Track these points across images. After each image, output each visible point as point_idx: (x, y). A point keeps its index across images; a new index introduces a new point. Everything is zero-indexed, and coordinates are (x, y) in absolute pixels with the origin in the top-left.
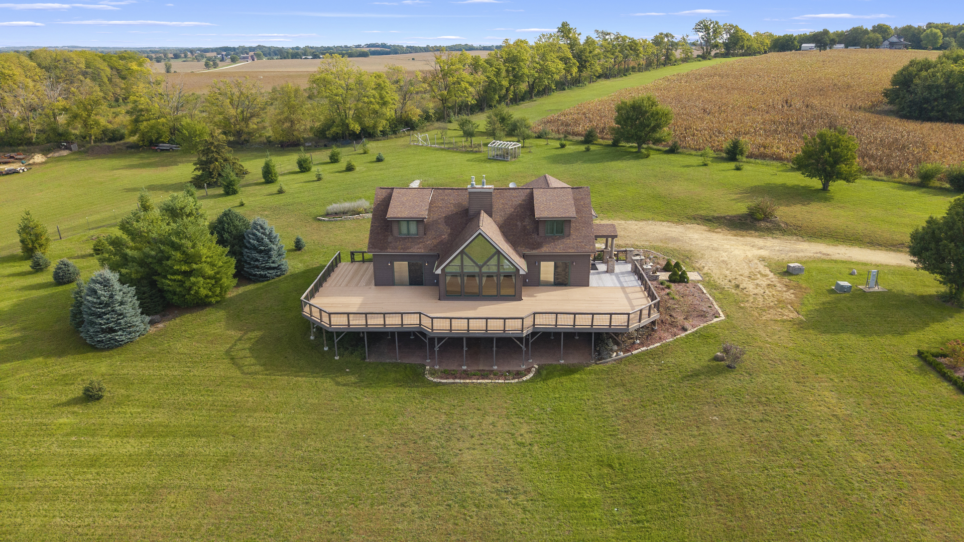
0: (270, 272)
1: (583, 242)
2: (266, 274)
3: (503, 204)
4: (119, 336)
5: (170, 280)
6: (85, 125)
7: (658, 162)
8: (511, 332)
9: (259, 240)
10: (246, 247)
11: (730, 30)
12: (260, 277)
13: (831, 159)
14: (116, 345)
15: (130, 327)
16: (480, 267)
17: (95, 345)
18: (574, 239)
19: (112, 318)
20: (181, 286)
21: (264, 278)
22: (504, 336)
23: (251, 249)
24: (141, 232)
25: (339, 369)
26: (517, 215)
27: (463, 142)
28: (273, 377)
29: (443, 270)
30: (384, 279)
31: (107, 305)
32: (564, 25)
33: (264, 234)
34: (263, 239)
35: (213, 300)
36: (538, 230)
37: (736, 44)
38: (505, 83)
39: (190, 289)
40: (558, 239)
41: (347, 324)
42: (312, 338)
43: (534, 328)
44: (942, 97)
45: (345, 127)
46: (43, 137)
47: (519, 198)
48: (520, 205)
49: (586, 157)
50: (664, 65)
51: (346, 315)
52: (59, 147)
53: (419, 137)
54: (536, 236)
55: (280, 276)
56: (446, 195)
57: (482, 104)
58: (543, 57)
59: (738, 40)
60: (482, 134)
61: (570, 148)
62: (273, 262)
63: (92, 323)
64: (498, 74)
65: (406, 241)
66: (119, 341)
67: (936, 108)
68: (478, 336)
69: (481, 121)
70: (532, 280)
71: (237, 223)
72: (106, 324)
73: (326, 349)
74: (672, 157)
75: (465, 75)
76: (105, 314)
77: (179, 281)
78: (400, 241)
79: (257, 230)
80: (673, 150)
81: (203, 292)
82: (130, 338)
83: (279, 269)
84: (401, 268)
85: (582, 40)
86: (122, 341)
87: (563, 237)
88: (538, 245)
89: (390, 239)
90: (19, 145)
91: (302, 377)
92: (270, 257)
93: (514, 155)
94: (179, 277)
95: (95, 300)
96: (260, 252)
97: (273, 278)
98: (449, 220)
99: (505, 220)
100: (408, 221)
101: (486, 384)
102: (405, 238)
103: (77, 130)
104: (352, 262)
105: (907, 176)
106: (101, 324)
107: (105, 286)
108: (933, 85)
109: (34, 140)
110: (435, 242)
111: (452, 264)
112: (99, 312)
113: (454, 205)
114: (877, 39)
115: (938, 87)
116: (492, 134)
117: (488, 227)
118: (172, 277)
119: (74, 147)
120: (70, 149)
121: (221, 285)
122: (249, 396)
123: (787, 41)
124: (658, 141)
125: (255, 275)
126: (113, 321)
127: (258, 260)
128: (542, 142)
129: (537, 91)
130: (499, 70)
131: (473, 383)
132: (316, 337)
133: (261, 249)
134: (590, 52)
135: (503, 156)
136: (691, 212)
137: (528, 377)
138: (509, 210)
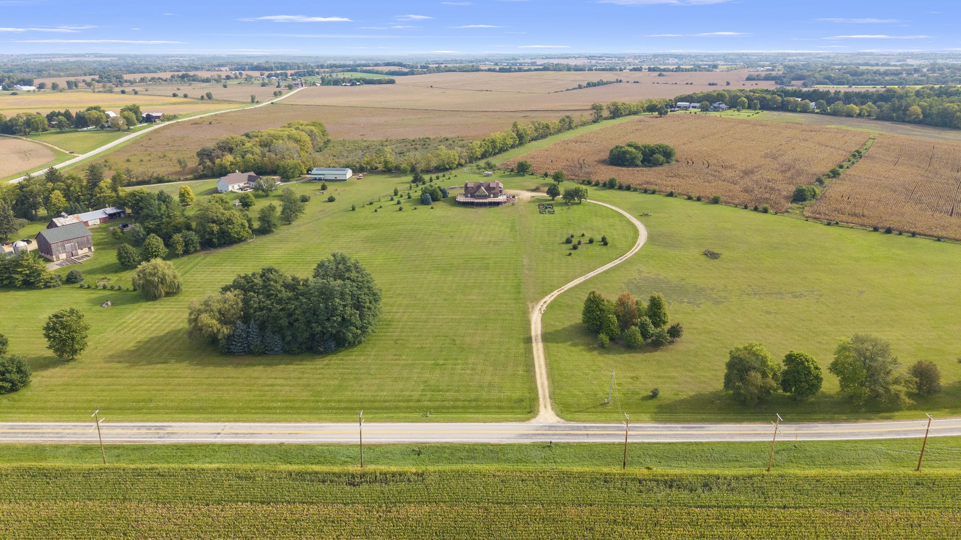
3: (485, 185)
7: (527, 177)
16: (481, 193)
27: (478, 171)
30: (467, 197)
32: (516, 122)
38: (491, 150)
40: (494, 190)
43: (489, 202)
45: (445, 166)
47: (488, 184)
49: (510, 176)
50: (568, 130)
53: (465, 169)
54: (491, 190)
57: (484, 156)
58: (505, 139)
60: (483, 168)
61: (507, 173)
64: (488, 147)
69: (482, 163)
70: (489, 197)
74: (532, 176)
75: (477, 149)
80: (532, 174)
84: (469, 195)
93: (491, 175)
99: (486, 188)
110: (474, 191)
111: (477, 194)
114: (706, 105)
116: (485, 168)
117: (483, 188)
123: (653, 107)
124: (527, 172)
128: (499, 171)
129: (502, 150)
135: (488, 175)
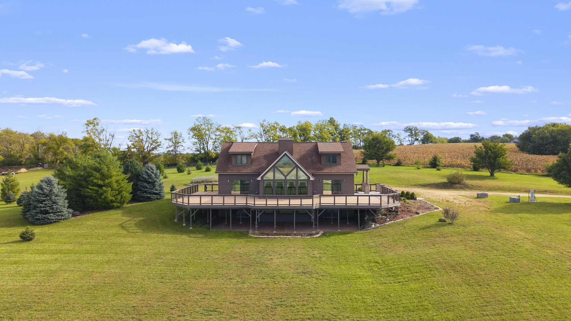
0: (154, 196)
1: (349, 167)
2: (150, 197)
3: (299, 149)
4: (52, 216)
5: (90, 189)
6: (55, 154)
7: (390, 168)
8: (305, 206)
9: (149, 176)
10: (141, 181)
11: (423, 133)
12: (146, 199)
13: (493, 155)
14: (48, 222)
15: (59, 212)
16: (286, 176)
17: (34, 222)
18: (343, 166)
19: (49, 204)
20: (97, 193)
21: (149, 199)
22: (301, 208)
23: (143, 181)
24: (77, 164)
25: (192, 232)
26: (308, 155)
28: (147, 234)
29: (262, 178)
31: (47, 196)
32: (331, 119)
33: (153, 173)
34: (151, 175)
35: (115, 204)
36: (321, 162)
37: (428, 140)
39: (102, 194)
40: (333, 166)
41: (199, 203)
42: (176, 220)
43: (320, 205)
44: (550, 143)
45: (206, 155)
46: (28, 162)
47: (309, 147)
48: (310, 150)
51: (199, 197)
52: (37, 165)
54: (320, 165)
55: (159, 199)
56: (265, 145)
59: (429, 138)
62: (156, 190)
63: (35, 207)
65: (240, 167)
66: (50, 220)
67: (548, 149)
68: (284, 208)
70: (318, 192)
71: (137, 167)
72: (44, 207)
73: (184, 225)
74: (398, 168)
76: (44, 201)
77: (95, 190)
78: (236, 167)
79: (149, 170)
80: (398, 164)
81: (110, 198)
82: (58, 219)
83: (159, 195)
85: (341, 127)
86: (52, 220)
87: (337, 165)
88: (322, 169)
89: (230, 166)
90: (14, 165)
91: (167, 234)
92: (154, 187)
94: (96, 188)
95: (40, 192)
96: (149, 183)
97: (155, 200)
98: (266, 157)
99: (301, 157)
100: (242, 154)
101: (289, 238)
102: (239, 166)
103: (50, 157)
104: (205, 191)
105: (540, 171)
106: (41, 207)
107: (48, 184)
108: (543, 137)
109: (23, 163)
110: (257, 167)
111: (268, 174)
112: (41, 199)
113: (270, 150)
114: (507, 140)
115: (547, 138)
118: (92, 188)
119: (46, 166)
120: (43, 167)
121: (121, 195)
122: (130, 240)
124: (390, 158)
125: (144, 197)
126: (49, 206)
127: (147, 188)
130: (296, 133)
131: (280, 237)
132: (178, 221)
133: (149, 181)
134: (346, 132)
136: (413, 183)
137: (317, 236)
138: (303, 153)
